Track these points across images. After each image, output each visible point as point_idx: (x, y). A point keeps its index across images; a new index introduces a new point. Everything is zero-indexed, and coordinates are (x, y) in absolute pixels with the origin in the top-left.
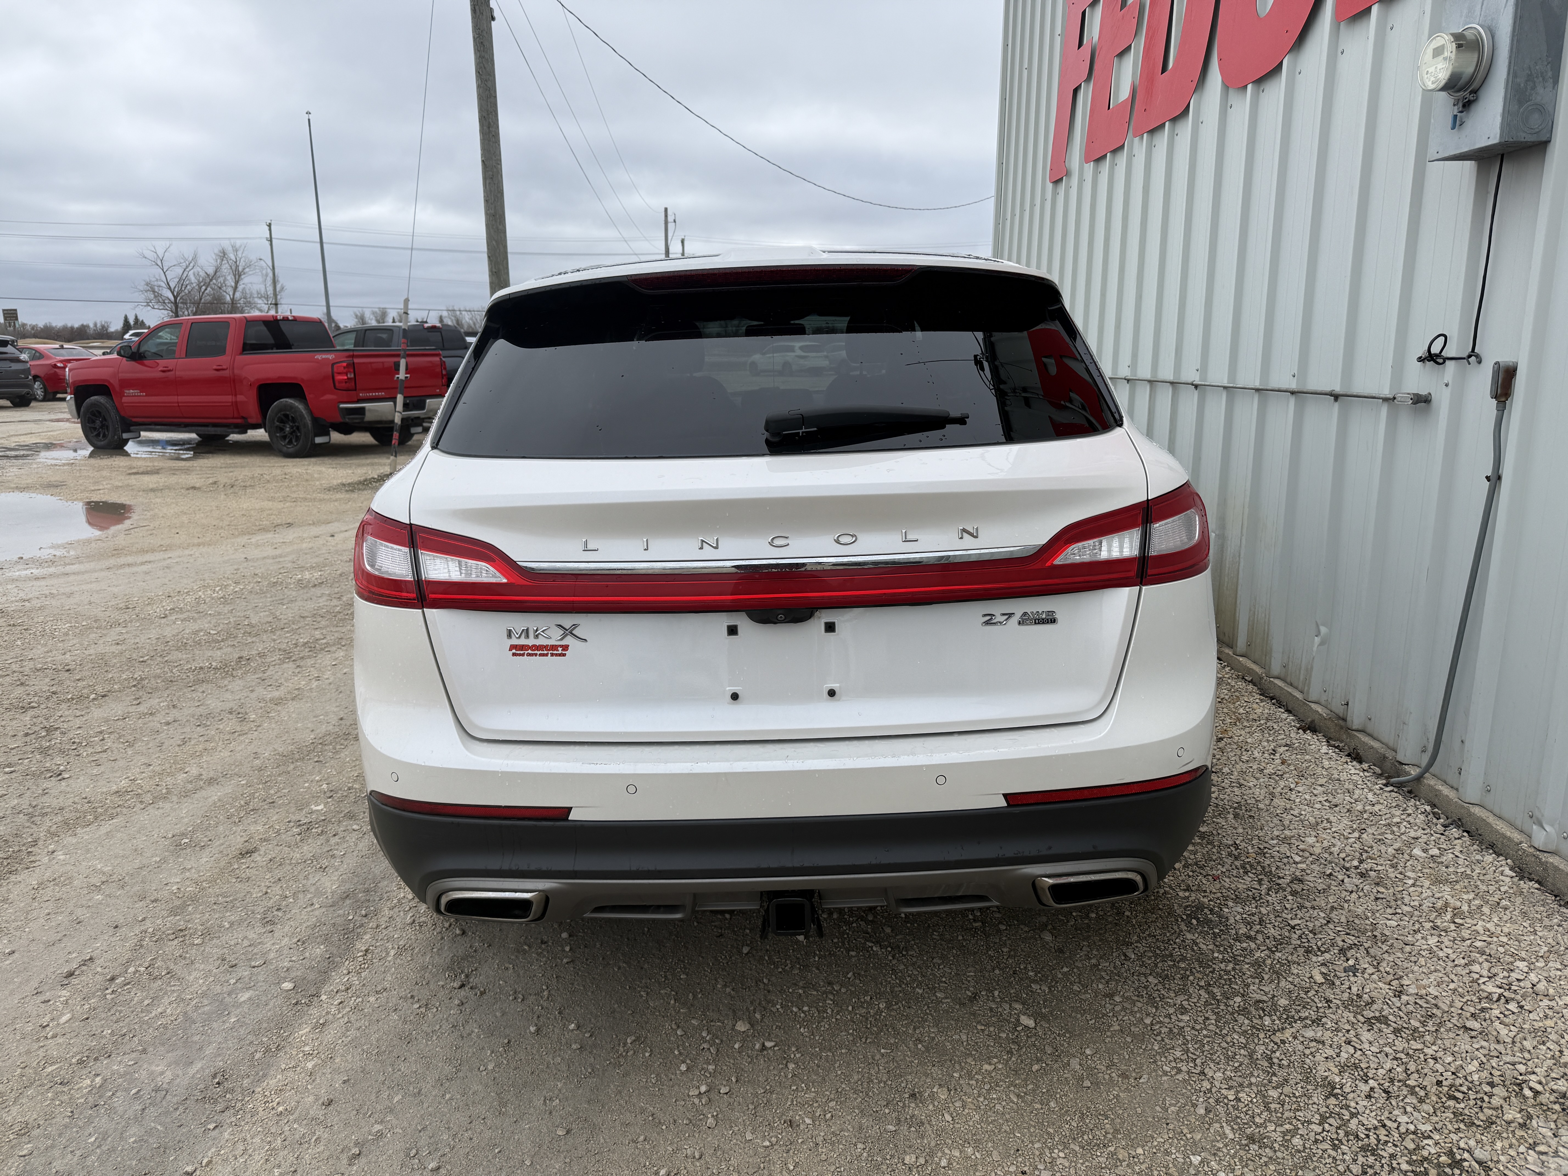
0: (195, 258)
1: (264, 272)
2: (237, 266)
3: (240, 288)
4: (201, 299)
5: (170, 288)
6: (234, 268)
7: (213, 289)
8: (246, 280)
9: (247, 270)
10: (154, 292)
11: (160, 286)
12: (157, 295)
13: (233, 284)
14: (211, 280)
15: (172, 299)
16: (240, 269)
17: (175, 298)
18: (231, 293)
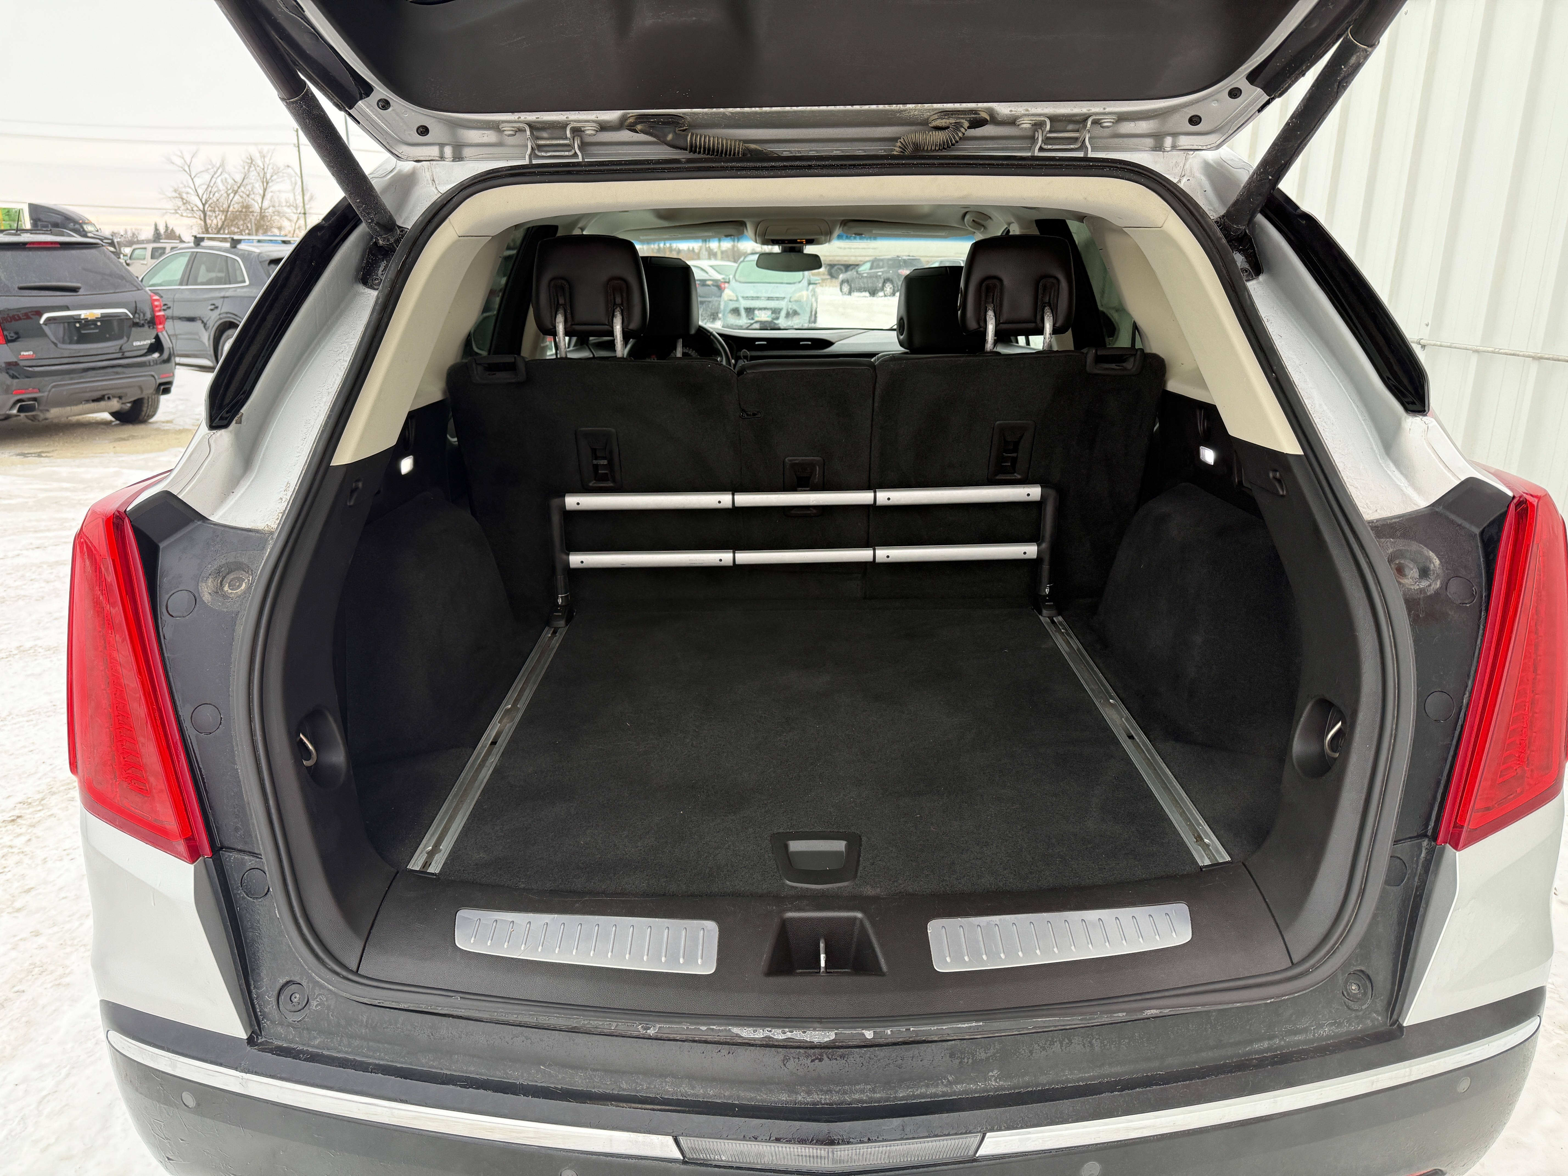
0: (222, 165)
1: (293, 180)
2: (265, 173)
3: (268, 196)
4: (229, 207)
5: (198, 196)
6: (262, 175)
7: (242, 197)
8: (273, 187)
9: (275, 177)
10: (182, 199)
11: (187, 193)
12: (186, 203)
13: (262, 192)
14: (239, 187)
15: (201, 207)
16: (268, 177)
17: (204, 205)
18: (260, 201)
